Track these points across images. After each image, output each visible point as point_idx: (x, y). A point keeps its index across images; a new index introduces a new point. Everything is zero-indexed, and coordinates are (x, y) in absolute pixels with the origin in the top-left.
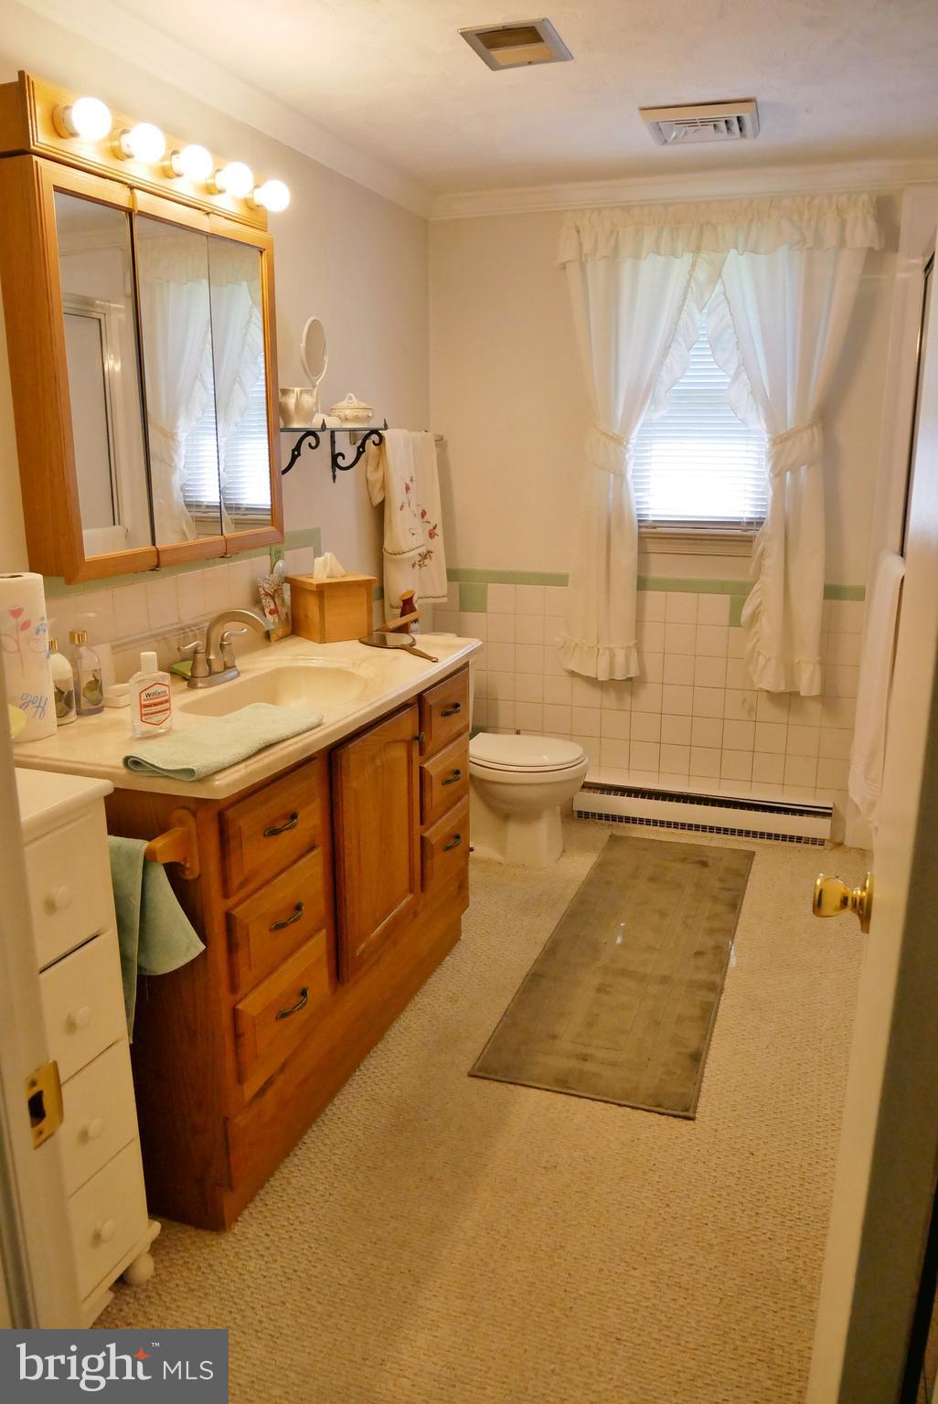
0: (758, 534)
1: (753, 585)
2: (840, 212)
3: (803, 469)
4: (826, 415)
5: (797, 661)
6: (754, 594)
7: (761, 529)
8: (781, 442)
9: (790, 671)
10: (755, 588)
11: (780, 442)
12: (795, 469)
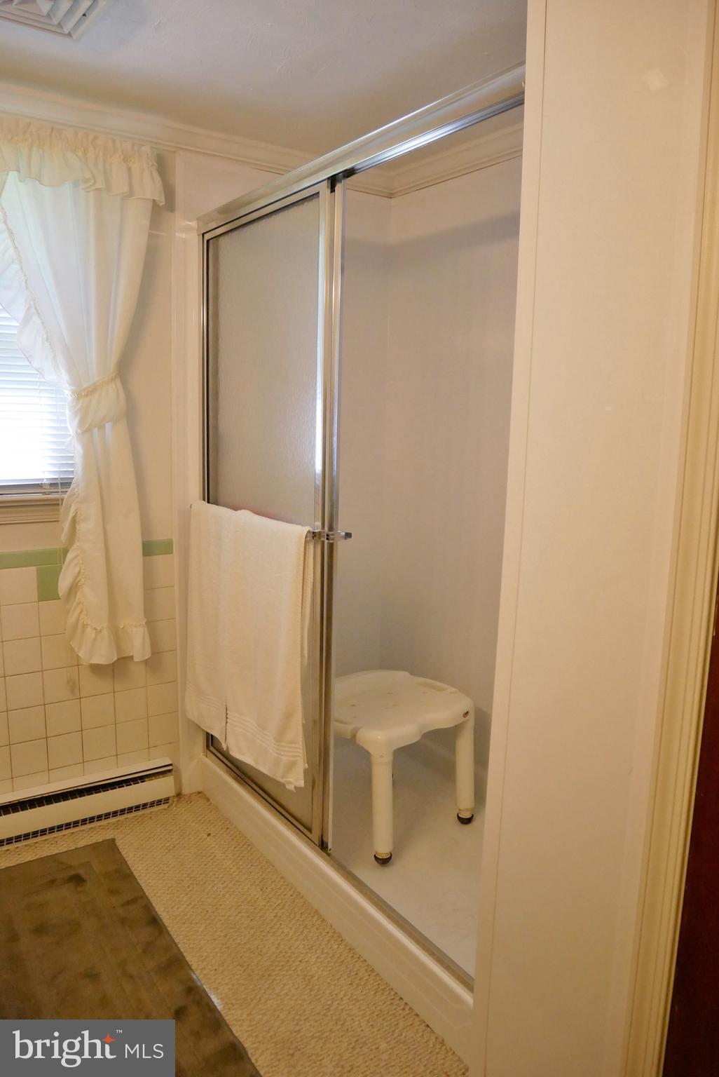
0: (66, 496)
1: (66, 551)
2: (126, 159)
3: (108, 426)
4: (123, 369)
5: (121, 627)
6: (69, 563)
7: (69, 490)
8: (87, 395)
9: (117, 636)
10: (70, 556)
11: (84, 394)
12: (101, 427)
